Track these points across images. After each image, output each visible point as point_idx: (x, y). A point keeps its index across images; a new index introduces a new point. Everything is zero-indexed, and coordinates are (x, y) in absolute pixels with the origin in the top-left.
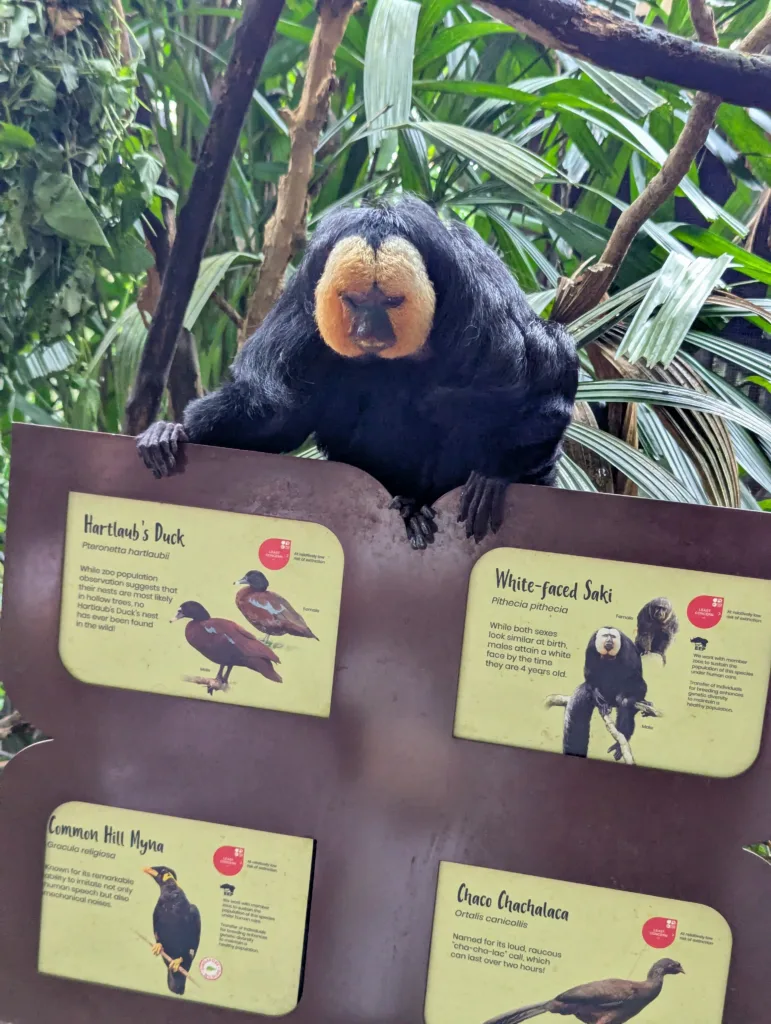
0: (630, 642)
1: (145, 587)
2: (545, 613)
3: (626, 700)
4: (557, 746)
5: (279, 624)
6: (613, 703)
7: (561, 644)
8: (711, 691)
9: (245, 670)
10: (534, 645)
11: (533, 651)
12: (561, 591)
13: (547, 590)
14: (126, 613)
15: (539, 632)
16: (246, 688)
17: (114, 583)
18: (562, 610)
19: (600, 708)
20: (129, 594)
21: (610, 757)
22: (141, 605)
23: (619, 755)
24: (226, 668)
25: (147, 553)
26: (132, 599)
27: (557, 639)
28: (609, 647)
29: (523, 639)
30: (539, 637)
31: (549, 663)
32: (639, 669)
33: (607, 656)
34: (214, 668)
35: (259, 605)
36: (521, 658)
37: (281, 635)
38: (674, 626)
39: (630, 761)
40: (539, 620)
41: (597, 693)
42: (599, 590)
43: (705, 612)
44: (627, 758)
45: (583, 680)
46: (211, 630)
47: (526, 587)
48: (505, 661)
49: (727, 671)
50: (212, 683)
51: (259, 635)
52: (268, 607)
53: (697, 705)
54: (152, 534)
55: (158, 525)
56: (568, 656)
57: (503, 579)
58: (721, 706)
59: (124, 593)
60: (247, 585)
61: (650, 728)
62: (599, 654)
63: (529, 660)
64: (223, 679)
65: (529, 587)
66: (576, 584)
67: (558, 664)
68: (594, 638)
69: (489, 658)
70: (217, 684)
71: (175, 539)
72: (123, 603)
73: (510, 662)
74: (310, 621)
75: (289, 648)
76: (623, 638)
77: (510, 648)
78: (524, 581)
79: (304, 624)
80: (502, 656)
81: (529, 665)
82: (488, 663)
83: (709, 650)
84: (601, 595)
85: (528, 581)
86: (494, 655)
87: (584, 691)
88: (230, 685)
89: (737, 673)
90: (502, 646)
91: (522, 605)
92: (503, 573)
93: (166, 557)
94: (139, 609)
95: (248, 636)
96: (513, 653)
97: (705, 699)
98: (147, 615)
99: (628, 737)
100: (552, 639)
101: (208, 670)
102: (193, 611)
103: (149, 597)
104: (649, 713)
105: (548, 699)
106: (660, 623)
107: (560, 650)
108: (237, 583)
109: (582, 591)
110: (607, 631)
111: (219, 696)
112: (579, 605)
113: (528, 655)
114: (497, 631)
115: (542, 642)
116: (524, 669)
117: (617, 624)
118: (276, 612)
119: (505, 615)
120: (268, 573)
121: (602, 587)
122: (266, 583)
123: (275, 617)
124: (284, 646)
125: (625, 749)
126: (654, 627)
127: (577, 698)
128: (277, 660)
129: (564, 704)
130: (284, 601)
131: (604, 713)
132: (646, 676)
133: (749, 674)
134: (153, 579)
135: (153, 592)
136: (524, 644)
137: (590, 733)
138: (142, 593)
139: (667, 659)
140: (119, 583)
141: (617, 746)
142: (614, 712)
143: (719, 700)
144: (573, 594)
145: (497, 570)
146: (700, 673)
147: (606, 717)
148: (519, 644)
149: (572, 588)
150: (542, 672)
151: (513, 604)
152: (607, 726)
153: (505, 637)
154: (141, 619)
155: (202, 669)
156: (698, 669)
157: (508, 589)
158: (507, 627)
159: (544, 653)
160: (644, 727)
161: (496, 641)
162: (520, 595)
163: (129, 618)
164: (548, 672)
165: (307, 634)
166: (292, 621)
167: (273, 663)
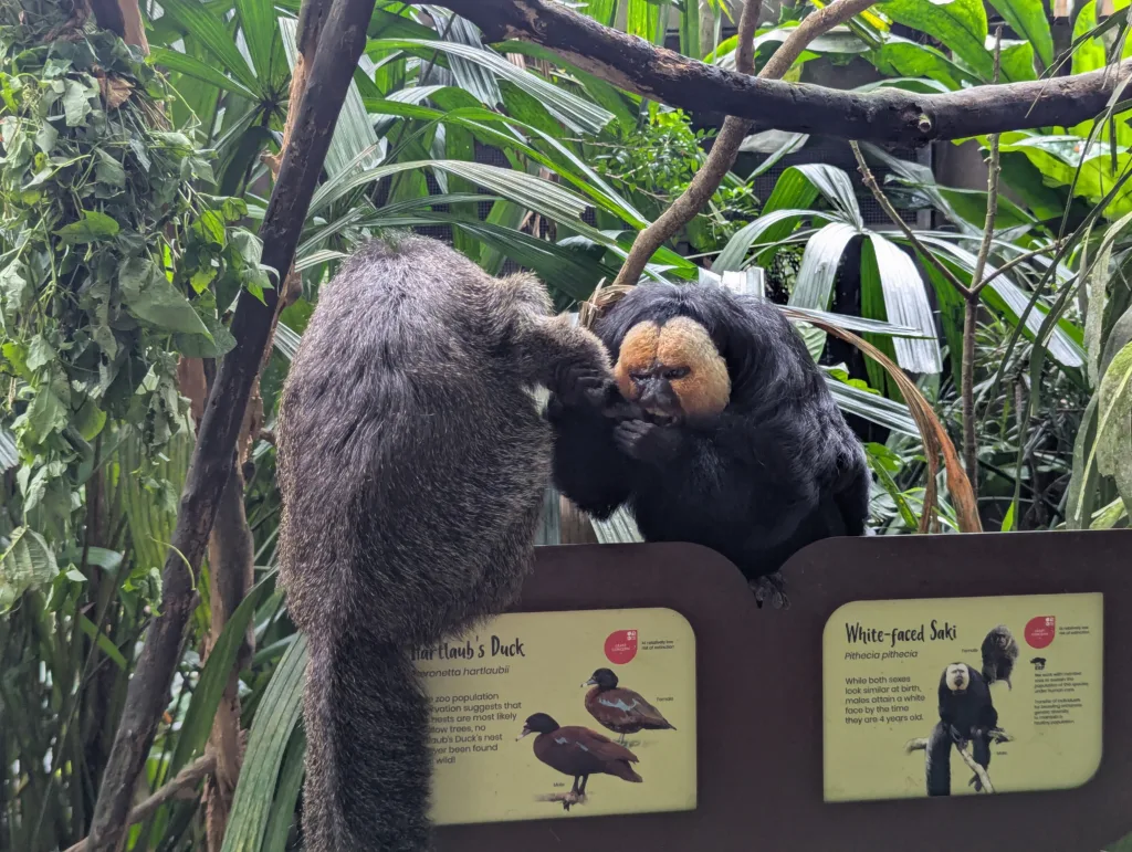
0: (976, 672)
1: (486, 707)
2: (897, 659)
3: (980, 731)
5: (633, 720)
6: (968, 736)
7: (914, 688)
8: (1053, 706)
9: (602, 775)
10: (890, 694)
11: (888, 700)
12: (909, 635)
13: (896, 637)
14: (467, 739)
15: (894, 680)
16: (606, 795)
17: (450, 710)
18: (912, 654)
19: (957, 744)
20: (468, 719)
21: (971, 789)
22: (482, 728)
23: (979, 786)
24: (581, 778)
25: (484, 671)
26: (472, 724)
27: (910, 684)
28: (959, 682)
29: (879, 690)
30: (895, 685)
31: (906, 709)
32: (988, 697)
33: (958, 691)
34: (568, 781)
35: (610, 704)
36: (879, 709)
37: (637, 731)
38: (1014, 651)
39: (990, 790)
40: (891, 668)
41: (954, 731)
42: (944, 629)
43: (1040, 633)
44: (988, 787)
45: (939, 719)
46: (561, 741)
47: (876, 638)
48: (865, 715)
49: (1066, 684)
50: (568, 798)
51: (613, 736)
52: (621, 705)
53: (1043, 723)
54: (488, 649)
55: (494, 638)
56: (923, 698)
57: (853, 633)
58: (1065, 719)
59: (462, 719)
60: (596, 685)
61: (1004, 753)
62: (951, 691)
63: (886, 710)
64: (579, 791)
65: (879, 636)
66: (923, 627)
67: (915, 708)
68: (944, 676)
69: (848, 715)
70: (573, 798)
71: (514, 650)
72: (463, 729)
73: (869, 715)
74: (665, 710)
75: (646, 744)
76: (971, 671)
77: (867, 701)
78: (874, 632)
79: (659, 715)
80: (860, 711)
81: (886, 715)
82: (848, 720)
83: (1049, 667)
84: (946, 633)
85: (877, 631)
86: (853, 711)
87: (941, 729)
88: (588, 796)
89: (1075, 685)
90: (860, 701)
91: (874, 656)
92: (852, 627)
93: (506, 670)
94: (482, 734)
95: (604, 740)
96: (871, 705)
97: (1049, 715)
98: (490, 738)
99: (985, 767)
100: (905, 684)
101: (562, 785)
102: (541, 724)
103: (490, 717)
104: (1002, 739)
105: (909, 745)
106: (1002, 650)
107: (914, 694)
108: (585, 685)
109: (929, 632)
110: (955, 667)
111: (577, 810)
112: (928, 647)
113: (884, 705)
114: (853, 686)
115: (896, 690)
116: (882, 719)
117: (960, 660)
118: (628, 708)
119: (859, 669)
120: (615, 668)
121: (946, 624)
122: (615, 679)
123: (628, 713)
124: (643, 744)
125: (984, 779)
126: (998, 656)
127: (935, 737)
128: (635, 759)
129: (924, 747)
130: (635, 696)
131: (961, 747)
132: (995, 705)
133: (1084, 684)
134: (493, 697)
135: (495, 712)
136: (880, 695)
137: (951, 770)
138: (482, 714)
139: (1012, 684)
140: (456, 709)
141: (977, 778)
143: (1062, 714)
144: (921, 637)
145: (847, 625)
146: (1043, 691)
147: (963, 752)
148: (875, 695)
149: (919, 630)
150: (900, 719)
151: (865, 656)
152: (966, 760)
153: (862, 691)
154: (484, 743)
155: (556, 785)
156: (1040, 689)
157: (859, 642)
158: (861, 681)
159: (900, 699)
160: (999, 753)
161: (853, 696)
162: (872, 646)
163: (471, 744)
164: (906, 719)
165: (663, 725)
166: (647, 714)
167: (631, 763)
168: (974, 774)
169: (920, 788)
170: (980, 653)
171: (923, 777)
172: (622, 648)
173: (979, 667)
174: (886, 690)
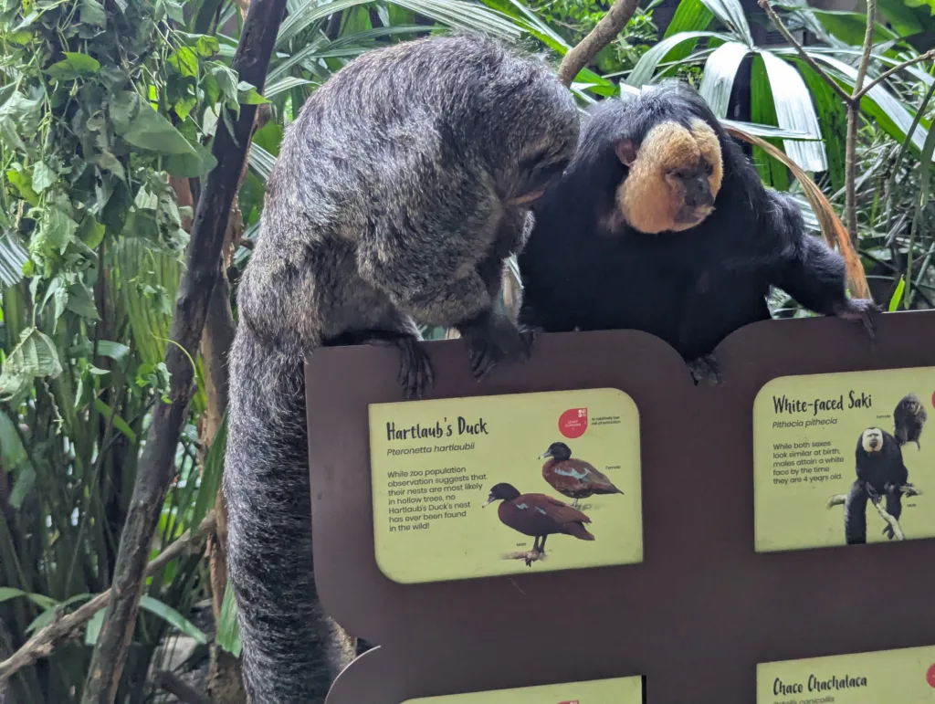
0: (889, 435)
1: (454, 480)
2: (819, 426)
3: (892, 487)
5: (585, 487)
6: (881, 491)
7: (835, 451)
9: (559, 536)
10: (813, 457)
12: (830, 405)
13: (818, 407)
14: (439, 508)
15: (814, 445)
16: (563, 553)
17: (424, 482)
18: (832, 422)
19: (872, 499)
20: (440, 489)
21: (885, 537)
22: (452, 497)
23: (892, 534)
24: (541, 539)
25: (452, 448)
26: (443, 494)
27: (831, 448)
28: (874, 444)
29: (803, 454)
30: (817, 449)
31: (827, 469)
32: (900, 457)
33: (873, 452)
34: (530, 541)
35: (564, 473)
36: (803, 470)
37: (589, 496)
38: (923, 415)
39: (901, 538)
40: (814, 434)
41: (869, 487)
42: (861, 398)
44: (899, 535)
46: (522, 506)
47: (800, 408)
48: (790, 476)
50: (530, 555)
51: (568, 501)
52: (574, 473)
54: (455, 429)
55: (460, 419)
56: (842, 460)
57: (780, 405)
59: (434, 490)
60: (552, 457)
61: (914, 505)
62: (867, 453)
63: (809, 471)
64: (539, 550)
65: (803, 407)
66: (842, 397)
67: (834, 468)
68: (861, 439)
69: (776, 477)
71: (478, 428)
72: (435, 499)
73: (794, 476)
74: (614, 478)
75: (597, 507)
76: (885, 435)
77: (792, 463)
78: (798, 403)
79: (608, 481)
80: (786, 472)
81: (809, 475)
82: (776, 481)
84: (862, 402)
85: (801, 402)
86: (780, 473)
87: (858, 487)
88: (547, 553)
90: (786, 464)
91: (798, 424)
92: (779, 400)
93: (472, 447)
94: (451, 502)
95: (561, 505)
96: (796, 467)
98: (459, 506)
99: (897, 518)
100: (826, 448)
101: (524, 544)
102: (504, 492)
103: (459, 488)
104: (912, 493)
105: (829, 501)
106: (912, 415)
107: (835, 456)
108: (542, 457)
109: (847, 401)
110: (870, 432)
111: (538, 566)
112: (848, 415)
113: (807, 467)
114: (781, 451)
115: (818, 453)
116: (806, 479)
117: (876, 425)
118: (581, 476)
119: (790, 436)
120: (569, 442)
121: (863, 394)
122: (568, 451)
123: (581, 481)
124: (596, 509)
126: (908, 420)
127: (853, 493)
128: (588, 521)
129: (843, 502)
130: (586, 465)
131: (876, 501)
132: (906, 463)
134: (461, 470)
135: (463, 483)
136: (804, 458)
138: (452, 485)
139: (921, 445)
140: (428, 482)
141: (890, 528)
142: (884, 499)
144: (840, 406)
145: (774, 398)
147: (878, 505)
148: (800, 458)
149: (838, 400)
150: (822, 479)
151: (791, 424)
152: (879, 512)
153: (788, 455)
154: (454, 511)
155: (519, 545)
157: (785, 412)
158: (788, 446)
159: (822, 461)
160: (909, 506)
161: (780, 460)
162: (796, 416)
163: (442, 512)
164: (827, 477)
165: (612, 490)
166: (597, 481)
167: (584, 524)
168: (886, 524)
169: (839, 537)
170: (893, 419)
171: (843, 528)
172: (573, 423)
173: (891, 431)
174: (809, 453)
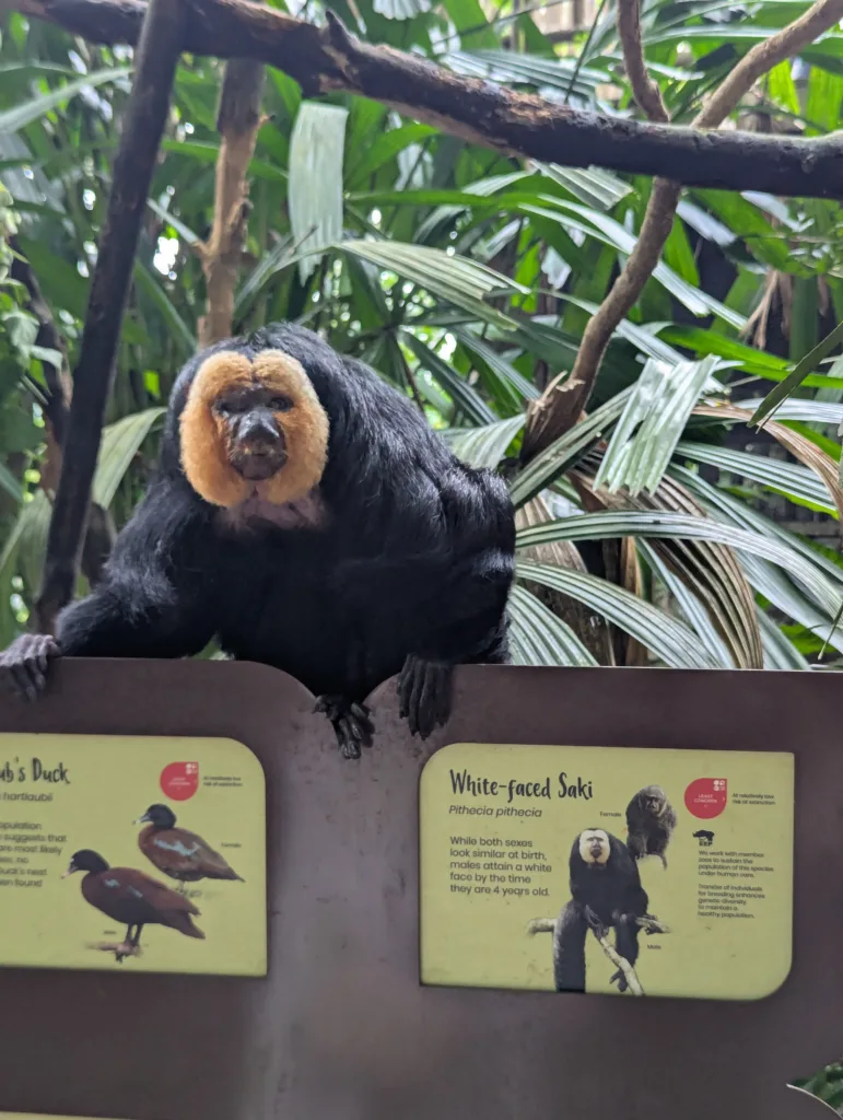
1: (27, 838)
2: (514, 818)
4: (548, 981)
5: (194, 867)
6: (609, 922)
7: (538, 855)
8: (725, 894)
10: (506, 860)
11: (505, 867)
12: (531, 789)
13: (514, 790)
14: (8, 872)
15: (509, 843)
16: (161, 950)
18: (534, 813)
19: (595, 930)
20: (9, 849)
21: (614, 988)
22: (23, 861)
23: (624, 984)
24: (135, 928)
25: (25, 797)
26: (13, 855)
27: (533, 850)
28: (596, 852)
29: (493, 854)
30: (512, 849)
31: (527, 880)
32: (635, 877)
33: (596, 864)
35: (167, 847)
36: (493, 877)
37: (198, 879)
38: (671, 820)
39: (638, 991)
40: (508, 828)
41: (589, 912)
42: (576, 784)
43: (706, 800)
44: (635, 987)
45: (569, 897)
46: (112, 883)
47: (489, 790)
48: (474, 884)
49: (741, 868)
50: (121, 948)
51: (171, 883)
52: (179, 848)
53: (710, 914)
54: (28, 773)
55: (35, 761)
56: (548, 869)
58: (739, 912)
59: (3, 848)
60: (150, 823)
61: (658, 947)
62: (585, 863)
63: (501, 879)
64: (133, 942)
65: (492, 789)
66: (548, 780)
67: (538, 880)
68: (577, 844)
69: (454, 882)
70: (127, 949)
71: (57, 776)
72: (3, 860)
73: (480, 884)
74: (231, 859)
75: (208, 895)
76: (612, 841)
77: (477, 866)
78: (485, 782)
79: (224, 863)
80: (469, 878)
81: (502, 886)
82: (453, 888)
83: (718, 844)
84: (579, 790)
85: (490, 781)
86: (460, 877)
87: (572, 911)
88: (143, 948)
89: (754, 869)
90: (469, 865)
91: (485, 812)
92: (458, 775)
93: (49, 798)
94: (23, 866)
95: (159, 887)
96: (482, 872)
97: (720, 905)
98: (34, 873)
99: (632, 963)
100: (526, 849)
101: (113, 933)
103: (32, 850)
104: (654, 930)
105: (531, 925)
106: (653, 816)
107: (539, 862)
108: (138, 822)
109: (556, 788)
110: (590, 834)
111: (130, 964)
112: (555, 805)
113: (499, 873)
114: (461, 847)
115: (515, 855)
116: (497, 890)
118: (188, 853)
119: (465, 826)
120: (173, 805)
121: (579, 779)
122: (171, 818)
123: (188, 858)
124: (204, 894)
125: (630, 978)
126: (648, 824)
127: (566, 919)
128: (196, 912)
129: (551, 929)
130: (196, 838)
131: (600, 934)
132: (645, 885)
133: (768, 869)
134: (36, 827)
135: (38, 844)
136: (493, 860)
137: (587, 962)
138: (24, 845)
139: (668, 861)
141: (620, 975)
142: (612, 932)
143: (737, 905)
144: (546, 792)
145: (451, 772)
146: (709, 874)
147: (603, 940)
148: (488, 860)
149: (543, 785)
150: (520, 892)
151: (473, 811)
152: (605, 950)
153: (471, 854)
154: (27, 878)
155: (107, 933)
156: (706, 869)
157: (467, 794)
158: (471, 841)
159: (519, 868)
160: (650, 947)
161: (459, 859)
162: (482, 800)
163: (11, 878)
164: (527, 892)
165: (229, 875)
166: (209, 861)
167: (192, 916)
168: (616, 970)
170: (624, 818)
171: (551, 966)
172: (178, 781)
173: (623, 836)
174: (502, 855)
